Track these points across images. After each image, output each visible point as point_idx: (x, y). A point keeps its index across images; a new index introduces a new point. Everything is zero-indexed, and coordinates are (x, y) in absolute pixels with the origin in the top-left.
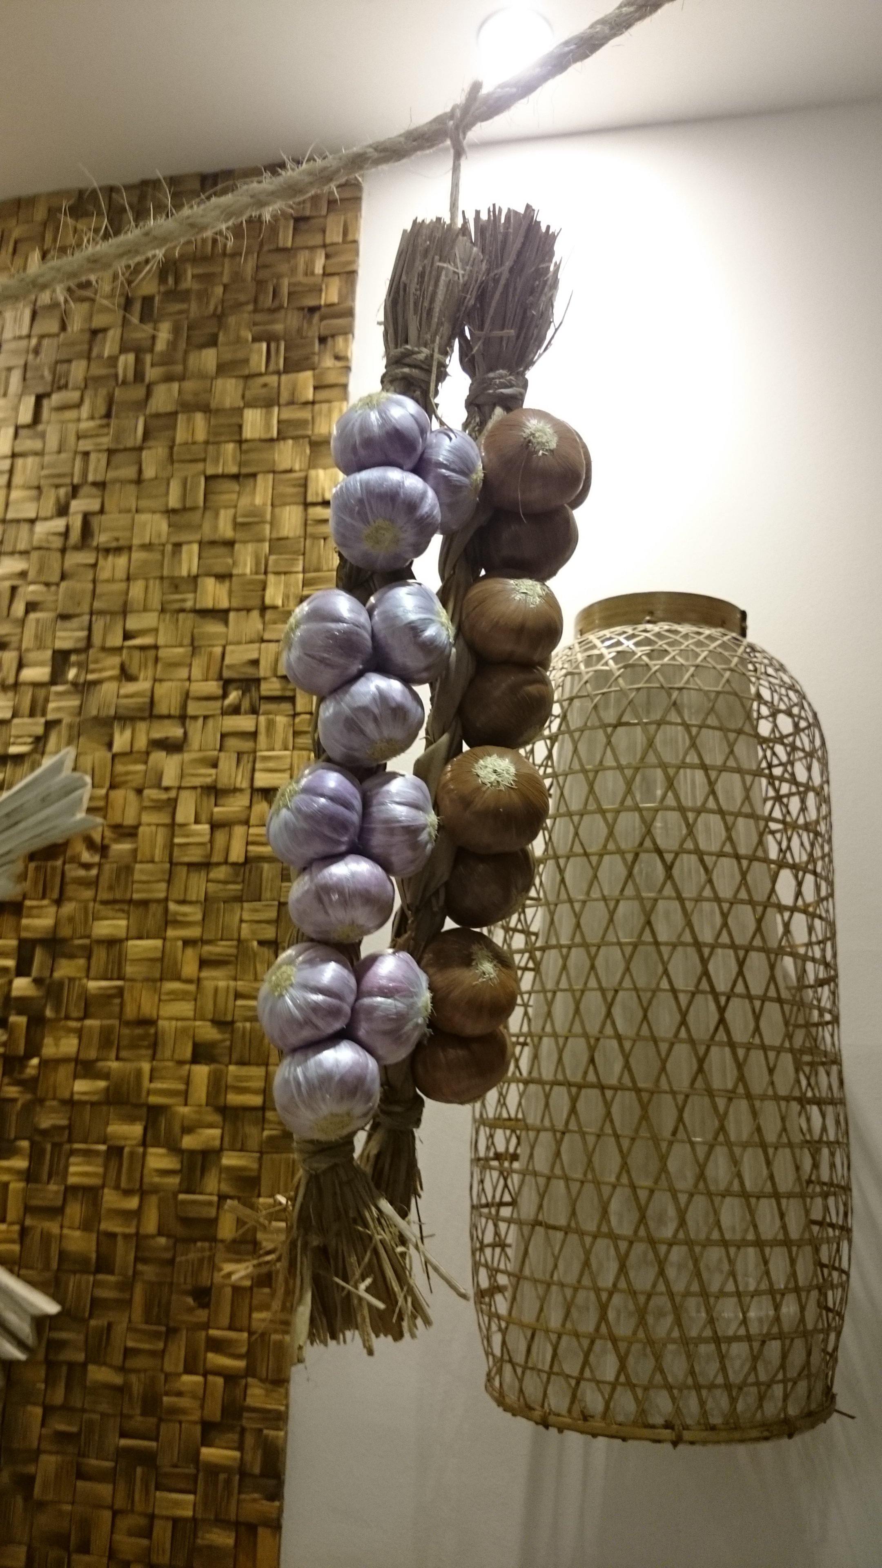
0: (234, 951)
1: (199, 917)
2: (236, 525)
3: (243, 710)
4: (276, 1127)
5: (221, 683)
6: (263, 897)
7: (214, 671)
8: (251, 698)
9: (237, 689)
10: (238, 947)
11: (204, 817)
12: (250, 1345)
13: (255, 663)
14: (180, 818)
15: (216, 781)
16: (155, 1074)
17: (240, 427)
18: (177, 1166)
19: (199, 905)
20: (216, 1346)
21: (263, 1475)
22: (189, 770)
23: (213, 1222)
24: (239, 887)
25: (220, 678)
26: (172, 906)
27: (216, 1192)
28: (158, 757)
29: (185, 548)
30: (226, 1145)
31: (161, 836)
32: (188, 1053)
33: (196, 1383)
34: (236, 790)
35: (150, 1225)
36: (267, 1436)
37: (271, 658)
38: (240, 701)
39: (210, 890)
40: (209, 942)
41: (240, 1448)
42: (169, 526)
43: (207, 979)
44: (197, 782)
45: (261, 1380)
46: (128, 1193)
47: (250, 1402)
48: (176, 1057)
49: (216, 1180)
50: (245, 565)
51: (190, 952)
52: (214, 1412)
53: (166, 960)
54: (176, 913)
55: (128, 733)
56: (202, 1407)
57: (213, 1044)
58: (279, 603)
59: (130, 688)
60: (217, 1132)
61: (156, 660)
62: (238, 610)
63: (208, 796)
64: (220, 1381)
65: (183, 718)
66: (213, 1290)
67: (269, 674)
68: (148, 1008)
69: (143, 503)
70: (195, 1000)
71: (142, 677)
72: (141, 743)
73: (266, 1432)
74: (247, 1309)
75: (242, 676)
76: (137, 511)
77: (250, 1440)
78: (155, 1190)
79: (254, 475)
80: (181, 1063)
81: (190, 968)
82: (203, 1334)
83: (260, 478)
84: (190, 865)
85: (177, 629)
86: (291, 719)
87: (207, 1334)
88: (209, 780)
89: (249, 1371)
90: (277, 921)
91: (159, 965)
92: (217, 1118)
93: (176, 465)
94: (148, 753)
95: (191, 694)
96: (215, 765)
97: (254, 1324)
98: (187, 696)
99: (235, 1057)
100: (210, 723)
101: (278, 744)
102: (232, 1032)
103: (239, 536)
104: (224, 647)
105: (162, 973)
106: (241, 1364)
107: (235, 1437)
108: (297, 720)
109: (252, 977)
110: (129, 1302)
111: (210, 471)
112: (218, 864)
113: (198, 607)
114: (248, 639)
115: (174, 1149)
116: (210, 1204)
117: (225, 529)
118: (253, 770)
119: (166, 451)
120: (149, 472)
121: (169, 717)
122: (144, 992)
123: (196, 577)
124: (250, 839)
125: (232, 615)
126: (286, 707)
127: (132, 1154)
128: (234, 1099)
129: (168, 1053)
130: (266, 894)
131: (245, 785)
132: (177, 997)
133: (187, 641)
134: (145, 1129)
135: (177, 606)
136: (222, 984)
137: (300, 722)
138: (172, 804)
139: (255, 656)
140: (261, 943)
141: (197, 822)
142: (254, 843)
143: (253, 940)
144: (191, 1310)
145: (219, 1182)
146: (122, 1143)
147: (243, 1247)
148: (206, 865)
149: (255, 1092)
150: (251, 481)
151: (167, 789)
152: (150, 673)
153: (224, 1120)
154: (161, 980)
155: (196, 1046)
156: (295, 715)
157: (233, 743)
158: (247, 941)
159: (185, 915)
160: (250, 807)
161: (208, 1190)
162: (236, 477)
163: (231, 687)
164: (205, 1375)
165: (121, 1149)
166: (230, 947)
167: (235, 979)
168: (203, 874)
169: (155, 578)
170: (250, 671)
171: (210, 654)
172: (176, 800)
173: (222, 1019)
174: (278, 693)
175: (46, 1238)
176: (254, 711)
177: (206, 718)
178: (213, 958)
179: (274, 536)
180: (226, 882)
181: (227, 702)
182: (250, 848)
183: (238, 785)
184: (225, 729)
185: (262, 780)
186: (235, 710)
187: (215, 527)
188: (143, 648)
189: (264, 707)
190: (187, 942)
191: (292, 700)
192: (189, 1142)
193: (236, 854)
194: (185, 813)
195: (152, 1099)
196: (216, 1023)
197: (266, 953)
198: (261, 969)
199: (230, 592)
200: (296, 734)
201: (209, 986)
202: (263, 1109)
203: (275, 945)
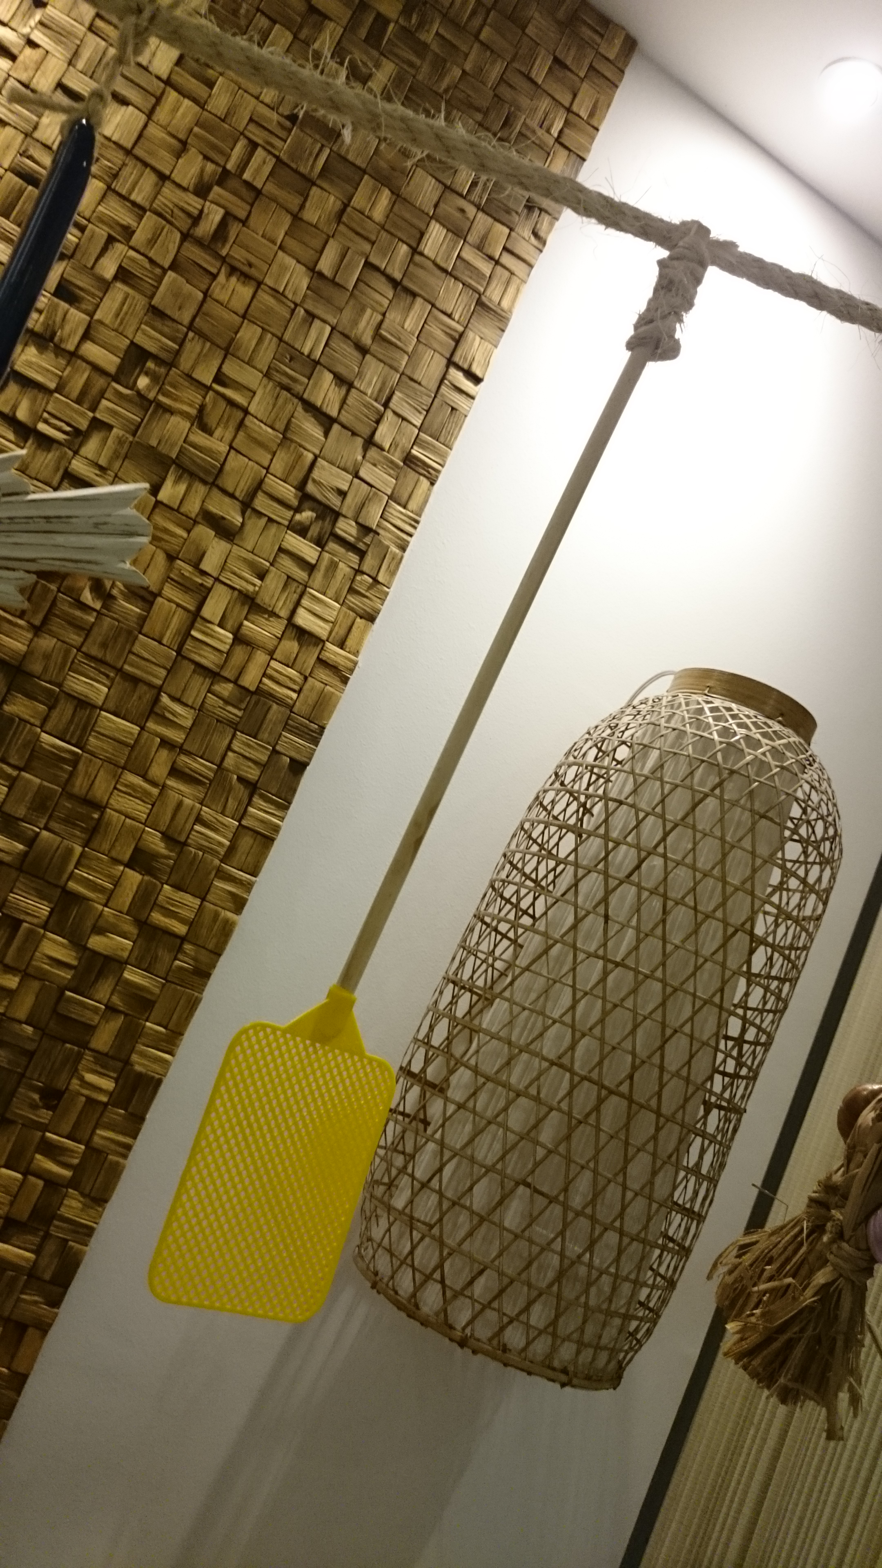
0: (211, 775)
1: (188, 723)
2: (377, 335)
3: (309, 535)
4: (191, 962)
5: (300, 494)
6: (260, 736)
7: (298, 475)
8: (321, 529)
9: (313, 510)
10: (216, 773)
11: (230, 624)
12: (84, 1158)
13: (342, 494)
14: (206, 612)
15: (257, 593)
16: (84, 861)
17: (422, 235)
18: (74, 963)
19: (192, 711)
20: (51, 1150)
21: (52, 1282)
22: (232, 564)
23: (92, 1029)
24: (238, 713)
25: (301, 487)
26: (165, 699)
27: (106, 1002)
28: (204, 532)
29: (316, 323)
30: (132, 960)
31: (177, 620)
32: (126, 857)
33: (16, 1179)
34: (273, 614)
35: (22, 1011)
36: (72, 1248)
37: (359, 500)
38: (311, 523)
39: (207, 701)
40: (189, 753)
41: (37, 1252)
42: (309, 288)
43: (172, 788)
44: (238, 584)
45: (82, 1194)
47: (63, 1211)
48: (114, 854)
49: (109, 990)
50: (369, 384)
51: (164, 754)
52: (23, 1212)
53: (138, 748)
54: (166, 708)
55: (182, 488)
56: (12, 1204)
57: (155, 856)
58: (387, 446)
59: (199, 438)
60: (129, 944)
61: (241, 425)
62: (344, 427)
63: (243, 604)
64: (40, 1183)
65: (246, 505)
66: (66, 1095)
67: (350, 514)
68: (100, 790)
69: (292, 244)
70: (153, 805)
71: (218, 433)
72: (193, 507)
73: (70, 1243)
74: (93, 1123)
75: (324, 500)
76: (282, 248)
77: (51, 1247)
78: (41, 976)
79: (414, 295)
80: (116, 861)
81: (159, 769)
82: (40, 1134)
83: (419, 301)
84: (198, 665)
85: (275, 405)
86: (353, 572)
87: (43, 1135)
88: (251, 588)
89: (73, 1183)
90: (264, 767)
91: (127, 751)
92: (133, 930)
93: (342, 228)
94: (195, 522)
95: (264, 487)
96: (262, 576)
97: (96, 1139)
98: (259, 486)
99: (174, 878)
100: (273, 529)
101: (331, 592)
102: (180, 852)
103: (375, 349)
104: (316, 457)
105: (126, 762)
106: (67, 1173)
107: (37, 1240)
108: (358, 578)
109: (219, 809)
111: (374, 260)
112: (228, 680)
113: (305, 396)
114: (342, 465)
115: (78, 944)
116: (95, 1010)
117: (364, 332)
118: (298, 604)
119: (339, 205)
120: (311, 214)
121: (232, 496)
122: (101, 773)
123: (317, 363)
124: (269, 671)
125: (336, 427)
126: (354, 558)
127: (30, 932)
128: (158, 918)
129: (106, 846)
130: (264, 735)
131: (284, 613)
132: (133, 792)
133: (281, 426)
134: (51, 913)
135: (285, 381)
136: (187, 802)
137: (360, 583)
138: (203, 594)
139: (345, 487)
140: (240, 779)
141: (220, 625)
142: (271, 678)
143: (233, 773)
144: (34, 1107)
145: (112, 994)
146: (22, 917)
147: (111, 1062)
148: (214, 675)
149: (181, 920)
150: (409, 298)
151: (204, 573)
152: (228, 436)
153: (138, 935)
154: (124, 768)
155: (137, 850)
156: (359, 571)
157: (286, 563)
158: (228, 770)
159: (174, 714)
160: (280, 639)
161: (98, 997)
162: (395, 284)
163: (306, 504)
164: (26, 1173)
165: (18, 923)
166: (210, 769)
167: (201, 804)
168: (208, 681)
169: (274, 335)
170: (334, 501)
171: (300, 456)
172: (209, 590)
173: (176, 836)
174: (351, 539)
176: (320, 543)
177: (270, 520)
178: (187, 771)
179: (408, 373)
180: (227, 702)
181: (298, 517)
182: (265, 680)
183: (277, 610)
184: (285, 545)
185: (303, 619)
186: (302, 531)
187: (355, 323)
188: (231, 403)
189: (332, 546)
190: (165, 743)
191: (362, 554)
192: (96, 942)
193: (250, 680)
194: (213, 609)
195: (72, 885)
196: (167, 837)
197: (241, 791)
198: (232, 804)
199: (344, 402)
200: (352, 590)
201: (173, 797)
202: (183, 939)
203: (252, 787)
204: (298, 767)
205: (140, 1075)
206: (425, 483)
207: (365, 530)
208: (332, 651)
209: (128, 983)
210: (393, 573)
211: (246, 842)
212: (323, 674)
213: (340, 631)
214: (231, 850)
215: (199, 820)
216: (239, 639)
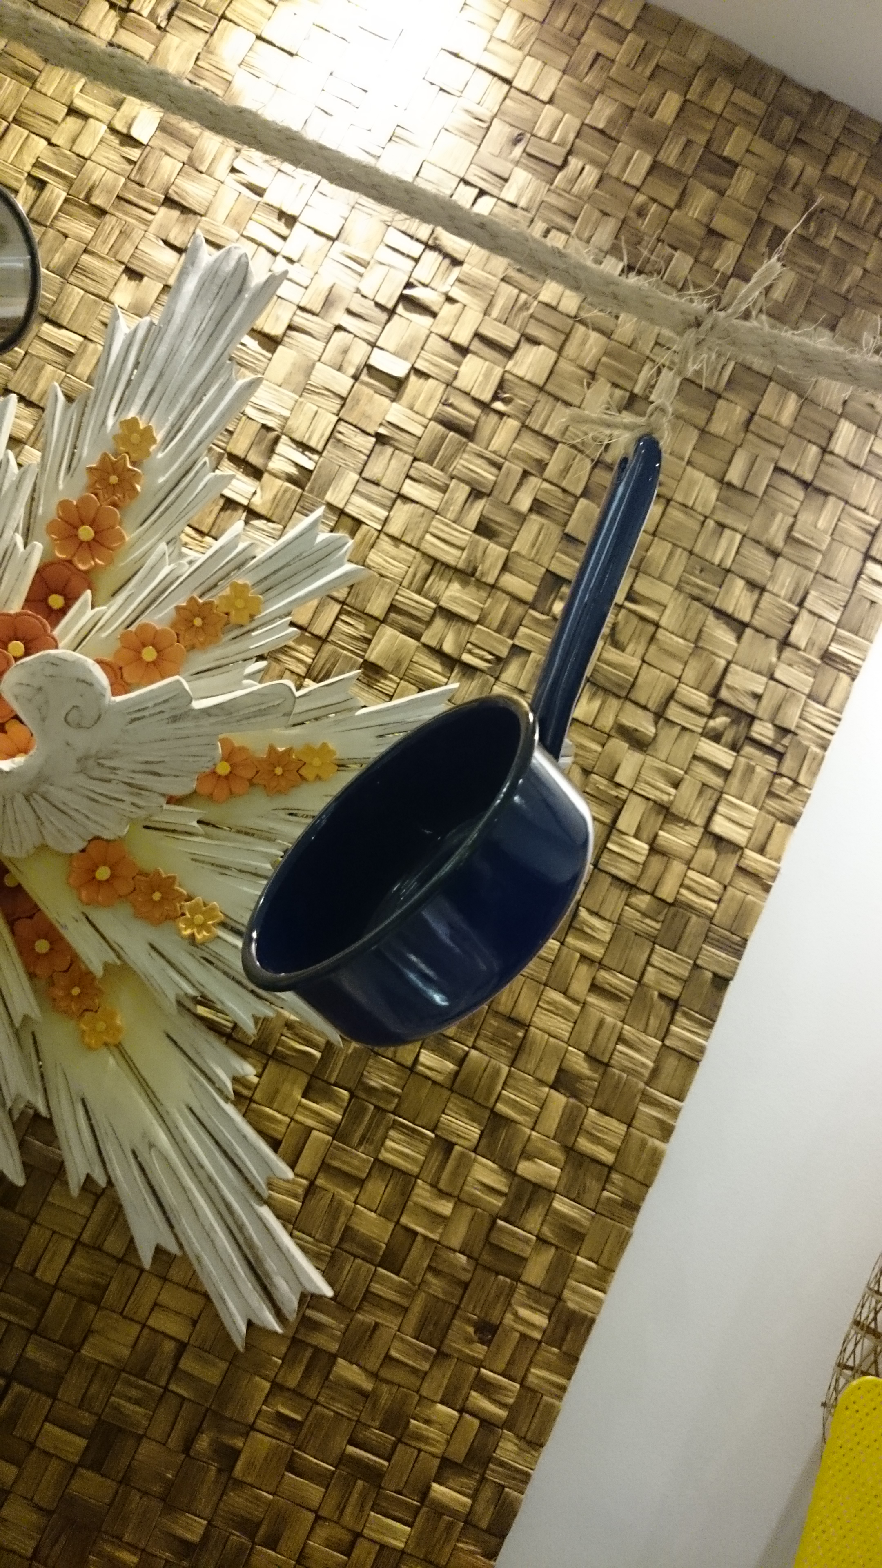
0: (631, 991)
1: (607, 938)
2: (789, 537)
3: (723, 740)
4: (619, 1193)
5: (713, 700)
6: (679, 949)
7: (711, 682)
8: (736, 733)
9: (727, 715)
10: (636, 989)
11: (645, 835)
12: (519, 1398)
13: (758, 697)
14: (621, 824)
15: (672, 802)
16: (511, 1081)
17: (831, 434)
18: (505, 1189)
19: (610, 925)
20: (485, 1387)
21: (488, 1531)
22: (647, 775)
23: (522, 1260)
24: (658, 926)
25: (714, 694)
26: (583, 913)
27: (536, 1232)
28: (618, 745)
29: (727, 533)
30: (561, 1189)
32: (551, 1077)
33: (451, 1417)
34: (688, 822)
35: (456, 1240)
36: (508, 1494)
37: (775, 702)
38: (725, 729)
39: (625, 914)
40: (608, 969)
41: (474, 1497)
42: (718, 499)
43: (593, 1005)
44: (653, 794)
45: (517, 1436)
46: (443, 1194)
47: (499, 1454)
48: (539, 1075)
49: (540, 1221)
50: (783, 586)
51: (584, 969)
52: (459, 1452)
53: (558, 964)
54: (585, 923)
55: (597, 704)
56: (448, 1442)
57: (579, 1077)
58: (802, 645)
60: (556, 1171)
61: (653, 638)
62: (757, 630)
63: (658, 814)
64: (477, 1422)
65: (659, 716)
66: (500, 1329)
67: (766, 716)
68: (524, 1010)
69: (700, 458)
70: (575, 1023)
71: (630, 648)
72: (607, 722)
73: (507, 1489)
74: (527, 1361)
75: (739, 705)
76: (689, 463)
77: (487, 1493)
78: (473, 1203)
79: (826, 494)
80: (541, 1082)
81: (580, 986)
82: (475, 1369)
83: (831, 499)
84: (615, 878)
85: (685, 616)
86: (771, 775)
87: (479, 1372)
88: (665, 798)
89: (509, 1424)
90: (685, 982)
91: (548, 967)
92: (560, 1156)
93: (750, 436)
94: (609, 736)
95: (677, 697)
96: (676, 785)
97: (531, 1378)
98: (671, 696)
99: (599, 1102)
100: (687, 737)
101: (749, 796)
102: (604, 1074)
103: (787, 551)
104: (729, 663)
105: (547, 979)
106: (503, 1413)
107: (473, 1483)
108: (778, 781)
109: (641, 1027)
110: (406, 1310)
111: (783, 465)
112: (646, 892)
113: (717, 605)
114: (756, 668)
115: (508, 1169)
116: (526, 1241)
117: (776, 534)
118: (714, 811)
119: (746, 415)
120: (718, 427)
121: (645, 708)
122: (524, 990)
123: (729, 571)
124: (687, 882)
125: (749, 632)
126: (772, 761)
127: (462, 1156)
128: (584, 1144)
129: (531, 1067)
130: (684, 948)
131: (700, 821)
132: (556, 1010)
133: (692, 635)
134: (481, 1136)
135: (696, 592)
136: (609, 1020)
137: (779, 785)
138: (618, 807)
139: (759, 690)
140: (662, 996)
141: (636, 836)
142: (689, 888)
143: (655, 989)
144: (469, 1341)
145: (542, 1225)
146: (454, 1139)
147: (543, 1296)
148: (631, 887)
149: (609, 1148)
150: (821, 498)
151: (619, 785)
152: (640, 650)
153: (566, 1162)
154: (545, 985)
155: (561, 1070)
156: (778, 774)
157: (702, 771)
158: (649, 987)
159: (592, 928)
160: (697, 848)
161: (528, 1227)
162: (806, 485)
163: (721, 710)
164: (461, 1411)
165: (450, 1146)
166: (629, 984)
167: (623, 1021)
168: (625, 894)
169: (684, 549)
170: (749, 705)
171: (713, 663)
172: (624, 802)
173: (599, 1057)
174: (768, 742)
175: (335, 1208)
176: (735, 747)
177: (684, 729)
178: (607, 987)
179: (823, 571)
180: (645, 915)
181: (712, 723)
182: (683, 891)
183: (692, 819)
184: (700, 752)
185: (720, 826)
186: (716, 737)
187: (766, 527)
188: (643, 618)
189: (748, 750)
190: (585, 958)
191: (780, 756)
192: (525, 1168)
193: (667, 892)
194: (628, 821)
195: (501, 1107)
196: (590, 1057)
197: (663, 1009)
198: (653, 1022)
199: (756, 606)
200: (771, 794)
201: (594, 1015)
202: (611, 1168)
203: (675, 1004)
204: (721, 982)
205: (573, 1312)
206: (845, 679)
207: (784, 731)
208: (753, 859)
209: (557, 1213)
210: (814, 774)
211: (671, 1063)
212: (743, 883)
213: (760, 837)
214: (655, 1072)
215: (621, 1039)
216: (655, 849)
